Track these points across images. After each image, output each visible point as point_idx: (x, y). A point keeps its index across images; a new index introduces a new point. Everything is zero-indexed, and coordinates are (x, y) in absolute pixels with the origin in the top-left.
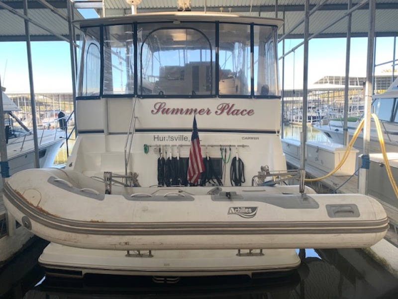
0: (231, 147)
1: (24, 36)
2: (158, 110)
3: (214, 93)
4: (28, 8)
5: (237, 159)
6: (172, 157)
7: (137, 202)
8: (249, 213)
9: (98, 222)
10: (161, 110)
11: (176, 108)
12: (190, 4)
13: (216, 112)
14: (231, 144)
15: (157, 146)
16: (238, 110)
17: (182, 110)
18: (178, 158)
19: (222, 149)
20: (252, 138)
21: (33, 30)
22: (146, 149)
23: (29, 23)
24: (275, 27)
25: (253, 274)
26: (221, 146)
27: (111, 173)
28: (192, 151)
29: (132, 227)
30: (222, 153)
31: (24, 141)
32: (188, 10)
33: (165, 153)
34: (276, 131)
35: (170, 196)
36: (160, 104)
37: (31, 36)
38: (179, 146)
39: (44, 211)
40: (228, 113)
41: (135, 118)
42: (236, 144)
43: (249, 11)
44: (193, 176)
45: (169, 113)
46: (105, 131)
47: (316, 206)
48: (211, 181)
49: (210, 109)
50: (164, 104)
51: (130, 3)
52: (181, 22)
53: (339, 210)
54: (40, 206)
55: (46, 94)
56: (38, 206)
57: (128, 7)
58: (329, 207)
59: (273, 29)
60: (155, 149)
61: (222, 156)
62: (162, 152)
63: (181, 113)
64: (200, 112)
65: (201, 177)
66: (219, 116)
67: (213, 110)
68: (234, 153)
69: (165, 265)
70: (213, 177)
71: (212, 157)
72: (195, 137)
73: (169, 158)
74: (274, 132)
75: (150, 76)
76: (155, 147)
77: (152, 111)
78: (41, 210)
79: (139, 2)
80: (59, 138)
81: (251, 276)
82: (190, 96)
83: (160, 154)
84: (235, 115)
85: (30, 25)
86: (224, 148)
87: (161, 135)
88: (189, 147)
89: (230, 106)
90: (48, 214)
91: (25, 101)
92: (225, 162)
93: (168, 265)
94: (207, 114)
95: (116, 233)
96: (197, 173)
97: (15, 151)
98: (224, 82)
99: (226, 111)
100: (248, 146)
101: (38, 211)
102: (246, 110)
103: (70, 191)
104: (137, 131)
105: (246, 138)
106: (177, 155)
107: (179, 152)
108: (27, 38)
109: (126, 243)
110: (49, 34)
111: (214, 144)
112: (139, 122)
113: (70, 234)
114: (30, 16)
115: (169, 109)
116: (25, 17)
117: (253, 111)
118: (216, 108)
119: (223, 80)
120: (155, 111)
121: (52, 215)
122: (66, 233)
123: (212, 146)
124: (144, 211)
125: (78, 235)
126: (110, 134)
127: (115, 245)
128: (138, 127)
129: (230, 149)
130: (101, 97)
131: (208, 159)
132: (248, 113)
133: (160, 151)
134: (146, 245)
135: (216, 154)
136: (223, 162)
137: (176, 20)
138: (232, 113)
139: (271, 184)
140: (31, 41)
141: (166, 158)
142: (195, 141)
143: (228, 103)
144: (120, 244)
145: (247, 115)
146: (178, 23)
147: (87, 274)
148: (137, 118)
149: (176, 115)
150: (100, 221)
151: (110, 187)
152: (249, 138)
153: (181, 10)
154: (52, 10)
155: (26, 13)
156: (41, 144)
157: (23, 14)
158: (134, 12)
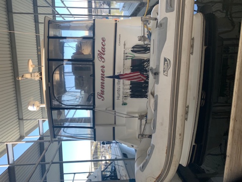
0: (125, 53)
1: (60, 164)
2: (102, 97)
3: (91, 63)
4: (45, 162)
5: (132, 49)
6: (130, 89)
7: (157, 127)
8: (168, 64)
9: (167, 150)
10: (102, 95)
11: (101, 86)
12: (37, 72)
13: (103, 62)
14: (123, 52)
15: (123, 98)
16: (102, 48)
17: (101, 83)
18: (131, 86)
19: (126, 58)
20: (120, 39)
21: (57, 159)
22: (124, 104)
23: (53, 161)
24: (49, 22)
25: (205, 45)
26: (124, 59)
27: (139, 135)
28: (127, 79)
29: (171, 132)
30: (129, 59)
31: (118, 165)
32: (41, 74)
33: (127, 94)
34: (115, 22)
35: (154, 108)
36: (98, 96)
37: (60, 161)
38: (123, 85)
39: (159, 176)
40: (104, 54)
41: (106, 110)
42: (123, 49)
43: (39, 36)
44: (142, 78)
45: (104, 90)
46: (114, 126)
47: (166, 19)
48: (146, 66)
49: (101, 66)
50: (99, 94)
51: (39, 108)
52: (49, 82)
53: (170, 4)
54: (156, 178)
55: (91, 145)
56: (156, 179)
57: (41, 109)
58: (167, 11)
59: (51, 23)
60: (125, 99)
61: (130, 59)
62: (126, 96)
63: (104, 84)
64: (103, 72)
65: (142, 73)
66: (105, 60)
67: (102, 64)
68: (129, 51)
69: (194, 99)
70: (143, 65)
71: (130, 65)
72: (118, 77)
73: (130, 92)
74: (116, 24)
75: (81, 93)
76: (124, 99)
77: (102, 100)
78: (158, 178)
79: (38, 102)
80: (116, 145)
81: (206, 47)
82: (93, 78)
83: (127, 96)
84: (105, 50)
85: (54, 161)
86: (125, 57)
87: (116, 95)
88: (124, 81)
89: (99, 53)
90: (160, 174)
91: (95, 156)
92: (134, 57)
93: (194, 97)
94: (104, 67)
95: (174, 141)
96: (140, 76)
97: (123, 170)
98: (83, 50)
99: (102, 56)
100: (125, 41)
101: (158, 179)
102: (102, 43)
103: (148, 162)
104: (114, 109)
105: (119, 43)
106: (129, 87)
107: (127, 85)
108: (61, 163)
109: (180, 135)
110: (58, 151)
111: (123, 64)
112: (108, 108)
113: (172, 164)
114: (50, 161)
115: (101, 91)
116: (50, 164)
117: (102, 38)
118: (101, 62)
119: (82, 50)
120: (102, 98)
121: (161, 172)
122: (171, 166)
123: (124, 65)
124: (162, 125)
125: (173, 161)
126: (115, 123)
127: (180, 141)
128: (111, 108)
129: (126, 53)
130: (94, 128)
131: (132, 68)
132: (104, 41)
133: (126, 97)
134: (182, 124)
135: (129, 63)
136: (134, 58)
137: (48, 84)
138: (104, 52)
139: (150, 34)
140: (62, 161)
141: (130, 93)
142: (120, 77)
143: (97, 54)
144: (180, 138)
145: (105, 42)
146: (50, 84)
147: (195, 142)
148: (106, 109)
149: (105, 86)
150: (166, 149)
151: (147, 135)
152: (119, 41)
153: (41, 78)
154: (46, 151)
155: (48, 163)
156: (120, 155)
157: (49, 165)
158: (44, 106)
